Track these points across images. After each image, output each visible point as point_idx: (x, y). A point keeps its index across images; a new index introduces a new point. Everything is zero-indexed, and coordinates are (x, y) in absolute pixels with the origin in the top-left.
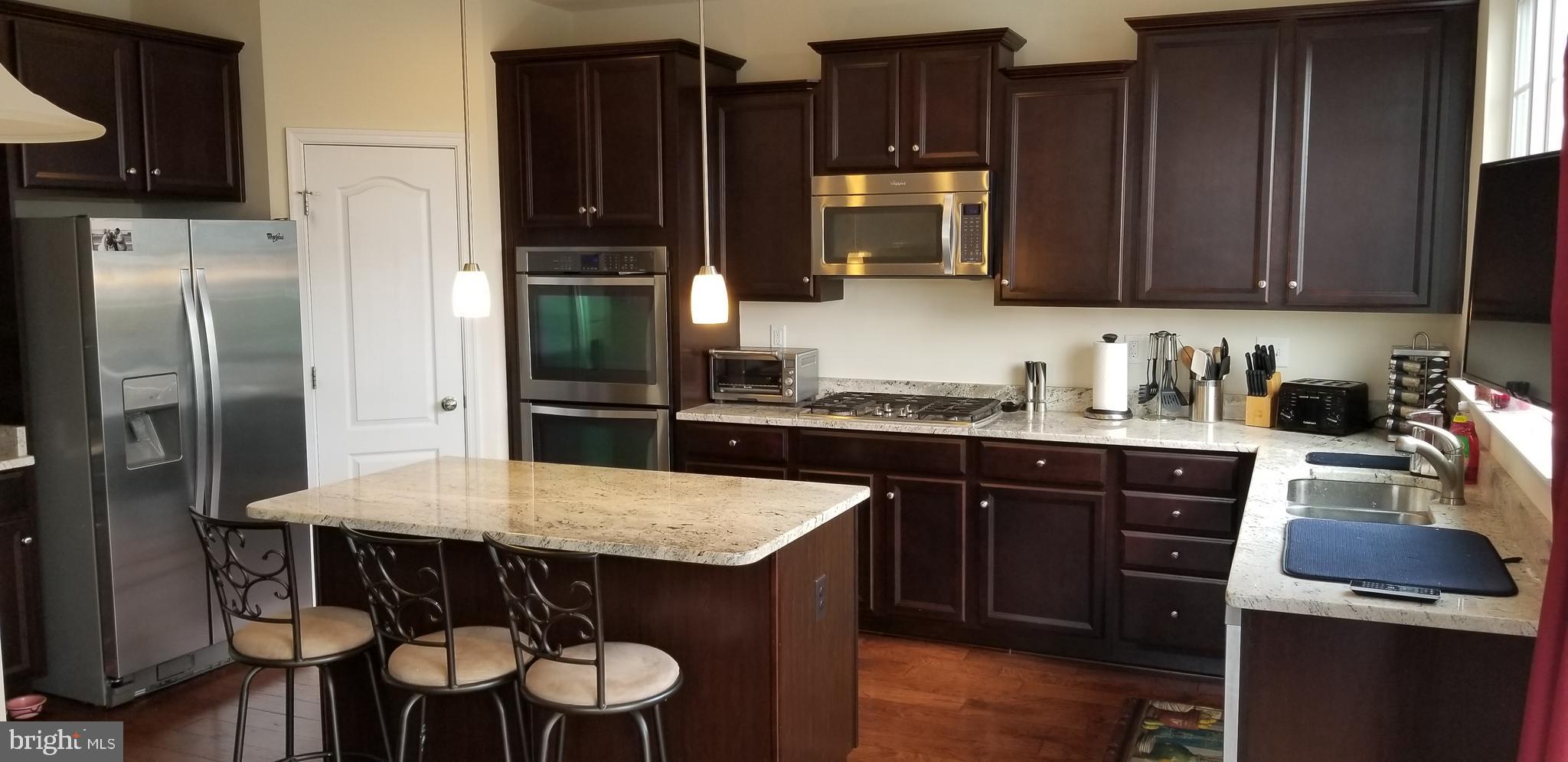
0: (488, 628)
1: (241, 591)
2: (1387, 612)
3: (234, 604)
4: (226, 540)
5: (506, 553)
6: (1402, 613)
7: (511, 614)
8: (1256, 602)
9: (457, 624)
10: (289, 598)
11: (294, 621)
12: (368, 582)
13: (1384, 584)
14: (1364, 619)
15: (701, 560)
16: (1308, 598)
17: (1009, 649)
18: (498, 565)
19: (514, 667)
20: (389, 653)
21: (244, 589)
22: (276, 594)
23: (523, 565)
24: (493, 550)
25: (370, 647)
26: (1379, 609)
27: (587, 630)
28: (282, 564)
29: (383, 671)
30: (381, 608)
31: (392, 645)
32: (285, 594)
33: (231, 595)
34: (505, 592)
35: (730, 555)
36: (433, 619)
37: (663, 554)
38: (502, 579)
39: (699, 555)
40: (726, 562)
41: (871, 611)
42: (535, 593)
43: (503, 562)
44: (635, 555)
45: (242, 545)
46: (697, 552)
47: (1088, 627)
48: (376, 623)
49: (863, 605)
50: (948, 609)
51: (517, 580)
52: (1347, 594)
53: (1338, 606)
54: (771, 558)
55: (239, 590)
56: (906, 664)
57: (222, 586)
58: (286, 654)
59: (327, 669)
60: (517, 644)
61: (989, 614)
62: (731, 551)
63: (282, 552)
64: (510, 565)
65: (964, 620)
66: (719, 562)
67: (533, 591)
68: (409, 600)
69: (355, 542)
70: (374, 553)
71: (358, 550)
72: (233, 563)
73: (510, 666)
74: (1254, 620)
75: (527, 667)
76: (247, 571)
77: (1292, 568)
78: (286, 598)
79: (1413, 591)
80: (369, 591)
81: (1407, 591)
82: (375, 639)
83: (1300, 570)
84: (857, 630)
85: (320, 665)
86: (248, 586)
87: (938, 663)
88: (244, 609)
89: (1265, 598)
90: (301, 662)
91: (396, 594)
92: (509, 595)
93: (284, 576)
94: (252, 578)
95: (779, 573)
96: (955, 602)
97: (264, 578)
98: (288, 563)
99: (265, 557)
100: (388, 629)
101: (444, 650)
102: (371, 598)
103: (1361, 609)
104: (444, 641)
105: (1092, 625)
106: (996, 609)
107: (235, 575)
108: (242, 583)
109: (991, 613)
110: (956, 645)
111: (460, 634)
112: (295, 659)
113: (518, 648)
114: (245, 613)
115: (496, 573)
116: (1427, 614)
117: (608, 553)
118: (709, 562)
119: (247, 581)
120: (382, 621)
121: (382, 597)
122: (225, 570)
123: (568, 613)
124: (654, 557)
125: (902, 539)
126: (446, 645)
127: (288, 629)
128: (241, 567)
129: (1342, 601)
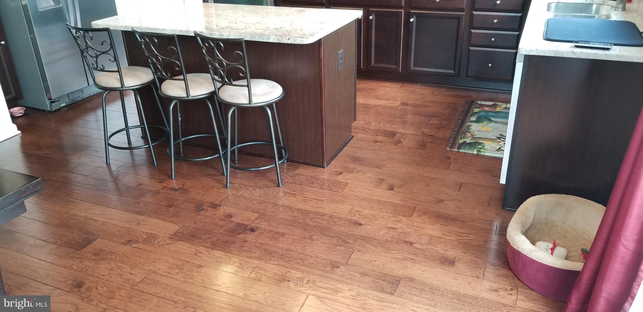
0: (201, 74)
1: (95, 59)
2: (588, 54)
3: (93, 65)
4: (84, 36)
5: (205, 39)
6: (595, 54)
7: (210, 66)
8: (531, 51)
9: (188, 72)
10: (115, 61)
11: (119, 71)
12: (147, 53)
13: (589, 42)
14: (578, 57)
15: (289, 42)
16: (554, 49)
17: (418, 83)
18: (202, 45)
19: (213, 89)
20: (161, 84)
21: (96, 58)
22: (109, 60)
23: (212, 45)
24: (199, 38)
25: (153, 82)
26: (585, 53)
27: (243, 72)
28: (110, 47)
29: (159, 91)
30: (154, 64)
31: (162, 81)
32: (113, 60)
33: (91, 61)
34: (206, 57)
35: (302, 39)
36: (177, 69)
37: (273, 40)
38: (204, 51)
39: (288, 39)
40: (300, 42)
41: (361, 69)
42: (219, 56)
43: (204, 44)
44: (260, 40)
45: (92, 39)
46: (288, 38)
47: (452, 72)
48: (154, 71)
49: (359, 66)
50: (395, 67)
51: (210, 51)
52: (572, 47)
53: (567, 52)
54: (319, 41)
55: (94, 58)
56: (375, 89)
57: (86, 57)
58: (118, 85)
59: (136, 91)
60: (213, 79)
61: (411, 68)
62: (302, 38)
63: (109, 41)
64: (207, 45)
65: (400, 71)
66: (297, 42)
67: (218, 56)
68: (166, 61)
69: (139, 36)
70: (148, 40)
71: (141, 40)
72: (89, 47)
73: (212, 89)
74: (530, 60)
75: (219, 89)
76: (96, 50)
77: (548, 37)
78: (114, 61)
79: (601, 45)
80: (149, 57)
81: (598, 45)
82: (154, 79)
83: (552, 38)
84: (356, 77)
85: (132, 90)
86: (97, 57)
87: (389, 89)
88: (97, 67)
89: (536, 50)
90: (125, 88)
91: (160, 58)
92: (207, 58)
93: (111, 52)
94: (98, 53)
95: (323, 48)
96: (397, 63)
97: (103, 53)
98: (112, 46)
99: (102, 44)
100: (159, 73)
101: (183, 82)
102: (149, 60)
103: (577, 53)
104: (183, 78)
105: (454, 71)
106: (414, 66)
107: (91, 52)
108: (95, 56)
109: (412, 68)
110: (396, 82)
111: (189, 76)
112: (122, 87)
113: (214, 81)
114: (98, 69)
115: (201, 48)
116: (606, 54)
117: (249, 40)
118: (293, 43)
119: (96, 55)
120: (156, 71)
121: (154, 60)
122: (86, 50)
123: (233, 65)
124: (269, 41)
125: (375, 37)
126: (184, 80)
127: (117, 75)
128: (93, 49)
129: (570, 50)
